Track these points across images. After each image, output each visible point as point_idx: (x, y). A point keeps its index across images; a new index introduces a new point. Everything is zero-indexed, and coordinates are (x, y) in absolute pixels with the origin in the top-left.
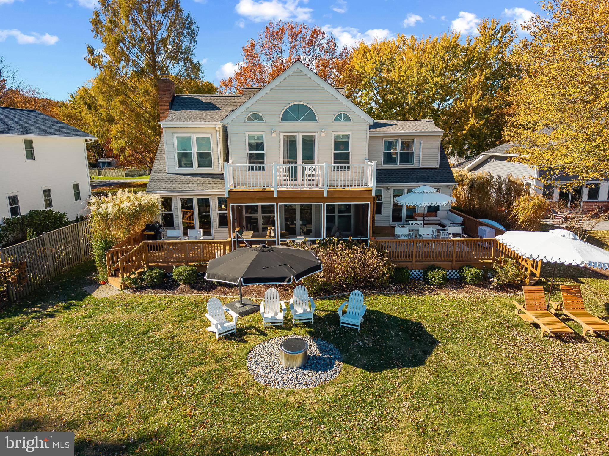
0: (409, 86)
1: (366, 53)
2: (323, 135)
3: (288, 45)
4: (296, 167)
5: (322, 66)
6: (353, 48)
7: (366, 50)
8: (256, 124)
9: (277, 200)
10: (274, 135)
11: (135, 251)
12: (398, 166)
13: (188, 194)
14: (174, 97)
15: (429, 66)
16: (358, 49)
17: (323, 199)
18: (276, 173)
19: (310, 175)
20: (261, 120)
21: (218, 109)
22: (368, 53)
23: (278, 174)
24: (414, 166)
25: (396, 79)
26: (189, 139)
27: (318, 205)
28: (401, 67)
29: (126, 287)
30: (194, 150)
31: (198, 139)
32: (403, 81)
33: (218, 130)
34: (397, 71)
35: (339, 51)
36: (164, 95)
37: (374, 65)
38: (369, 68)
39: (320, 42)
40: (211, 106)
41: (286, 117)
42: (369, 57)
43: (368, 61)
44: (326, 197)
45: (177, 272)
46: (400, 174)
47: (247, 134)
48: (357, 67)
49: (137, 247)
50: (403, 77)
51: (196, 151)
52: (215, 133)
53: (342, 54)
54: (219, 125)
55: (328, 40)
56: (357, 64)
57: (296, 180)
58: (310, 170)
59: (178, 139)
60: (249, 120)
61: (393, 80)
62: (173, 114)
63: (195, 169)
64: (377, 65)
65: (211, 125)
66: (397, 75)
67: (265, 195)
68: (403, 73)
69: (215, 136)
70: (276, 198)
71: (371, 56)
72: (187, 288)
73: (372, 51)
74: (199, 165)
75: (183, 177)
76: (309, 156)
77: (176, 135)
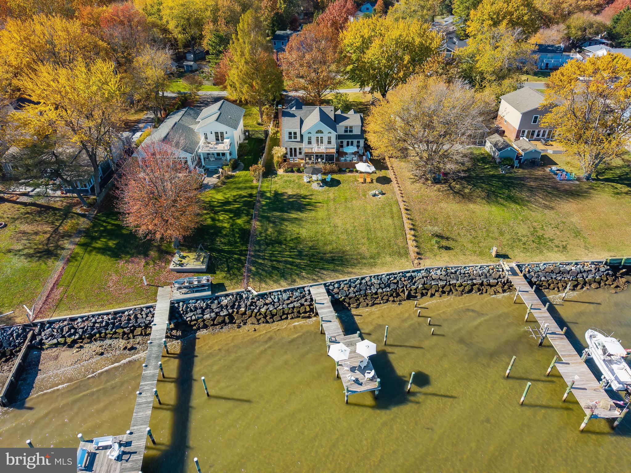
2: (325, 136)
10: (314, 137)
12: (348, 134)
20: (311, 133)
24: (353, 134)
29: (284, 172)
33: (299, 131)
41: (316, 133)
44: (325, 153)
45: (294, 169)
47: (308, 136)
70: (314, 153)
72: (298, 172)
74: (294, 139)
75: (290, 142)
76: (322, 141)
77: (288, 131)
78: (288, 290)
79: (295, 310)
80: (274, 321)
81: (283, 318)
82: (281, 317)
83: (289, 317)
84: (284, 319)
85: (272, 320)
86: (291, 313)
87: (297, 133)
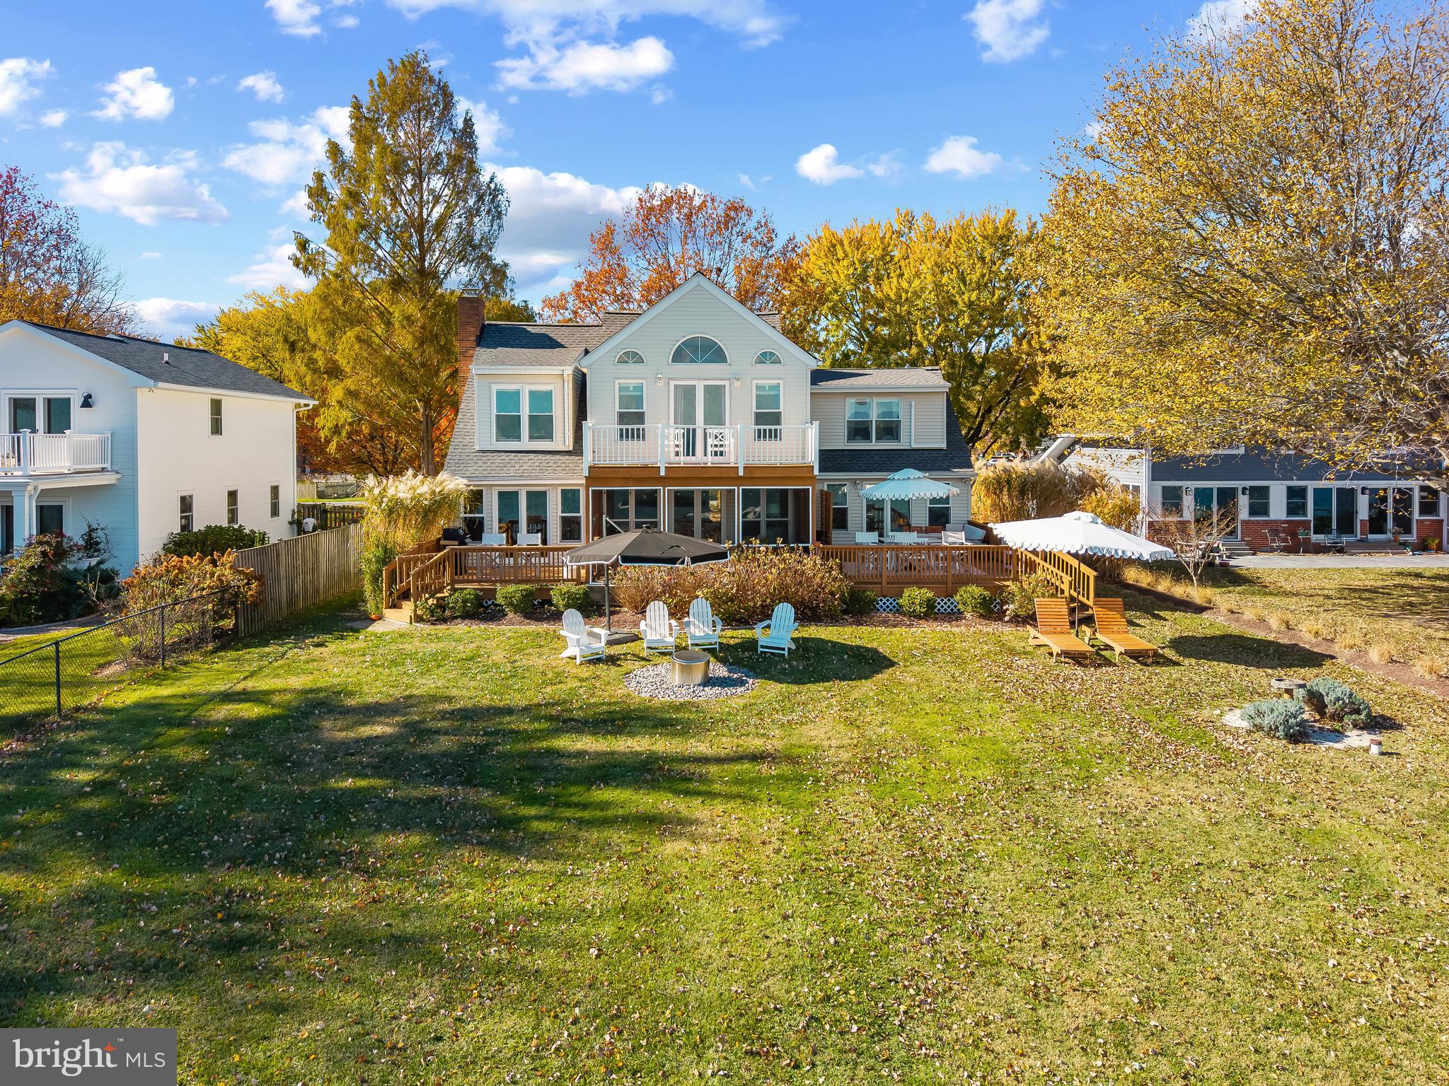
0: (918, 309)
1: (834, 246)
2: (737, 384)
3: (679, 230)
4: (694, 430)
5: (748, 272)
6: (809, 237)
7: (834, 241)
8: (632, 368)
9: (664, 481)
10: (660, 384)
11: (436, 561)
12: (874, 445)
13: (509, 484)
14: (484, 326)
15: (955, 271)
16: (819, 238)
17: (738, 480)
18: (663, 442)
19: (716, 446)
20: (641, 360)
21: (561, 346)
22: (838, 247)
23: (666, 443)
24: (903, 444)
25: (893, 297)
26: (517, 394)
27: (729, 491)
28: (902, 275)
29: (419, 619)
30: (525, 412)
31: (531, 393)
32: (907, 299)
33: (566, 379)
34: (895, 280)
35: (778, 244)
36: (468, 323)
37: (851, 270)
38: (841, 274)
39: (744, 224)
40: (548, 342)
41: (679, 356)
42: (840, 254)
43: (838, 260)
44: (741, 477)
45: (505, 592)
46: (876, 458)
47: (617, 382)
48: (817, 274)
49: (439, 555)
50: (907, 293)
51: (527, 412)
52: (561, 385)
53: (785, 248)
54: (569, 371)
55: (759, 222)
56: (815, 267)
57: (693, 455)
58: (716, 437)
59: (499, 394)
60: (621, 361)
61: (888, 298)
62: (483, 353)
63: (525, 443)
64: (856, 269)
65: (556, 370)
66: (895, 290)
67: (647, 473)
68: (905, 285)
69: (561, 389)
70: (663, 478)
71: (844, 251)
72: (519, 618)
73: (846, 242)
74: (531, 437)
75: (504, 456)
76: (715, 416)
77: (495, 388)
87: (556, 400)
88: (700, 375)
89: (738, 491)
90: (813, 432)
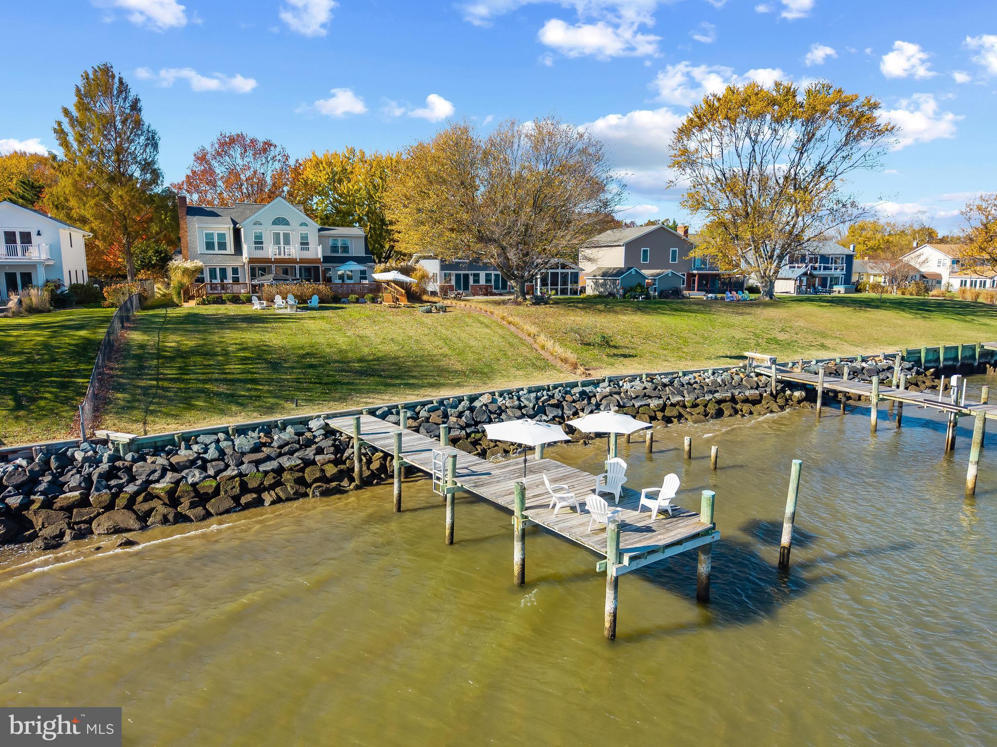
1: (318, 164)
2: (294, 232)
4: (281, 247)
8: (258, 226)
10: (268, 232)
12: (340, 254)
13: (212, 265)
14: (188, 207)
18: (270, 251)
19: (288, 252)
20: (261, 224)
22: (320, 164)
24: (350, 254)
25: (346, 192)
26: (212, 234)
27: (294, 266)
29: (198, 304)
31: (218, 234)
32: (352, 194)
33: (229, 229)
36: (182, 206)
37: (327, 176)
40: (214, 214)
41: (274, 223)
43: (321, 171)
44: (298, 262)
46: (342, 259)
47: (253, 231)
51: (217, 241)
53: (295, 165)
54: (230, 225)
55: (280, 151)
57: (281, 255)
58: (288, 249)
59: (206, 234)
60: (254, 224)
61: (344, 193)
63: (217, 251)
64: (329, 176)
65: (223, 225)
66: (346, 190)
67: (266, 260)
68: (351, 187)
69: (229, 233)
70: (272, 262)
72: (231, 303)
73: (324, 163)
74: (219, 249)
75: (209, 256)
76: (287, 242)
77: (204, 232)
78: (253, 427)
79: (286, 476)
80: (208, 515)
81: (243, 500)
82: (236, 499)
83: (268, 498)
84: (248, 506)
85: (200, 510)
86: (272, 487)
87: (227, 237)
88: (281, 230)
89: (297, 266)
90: (320, 248)
